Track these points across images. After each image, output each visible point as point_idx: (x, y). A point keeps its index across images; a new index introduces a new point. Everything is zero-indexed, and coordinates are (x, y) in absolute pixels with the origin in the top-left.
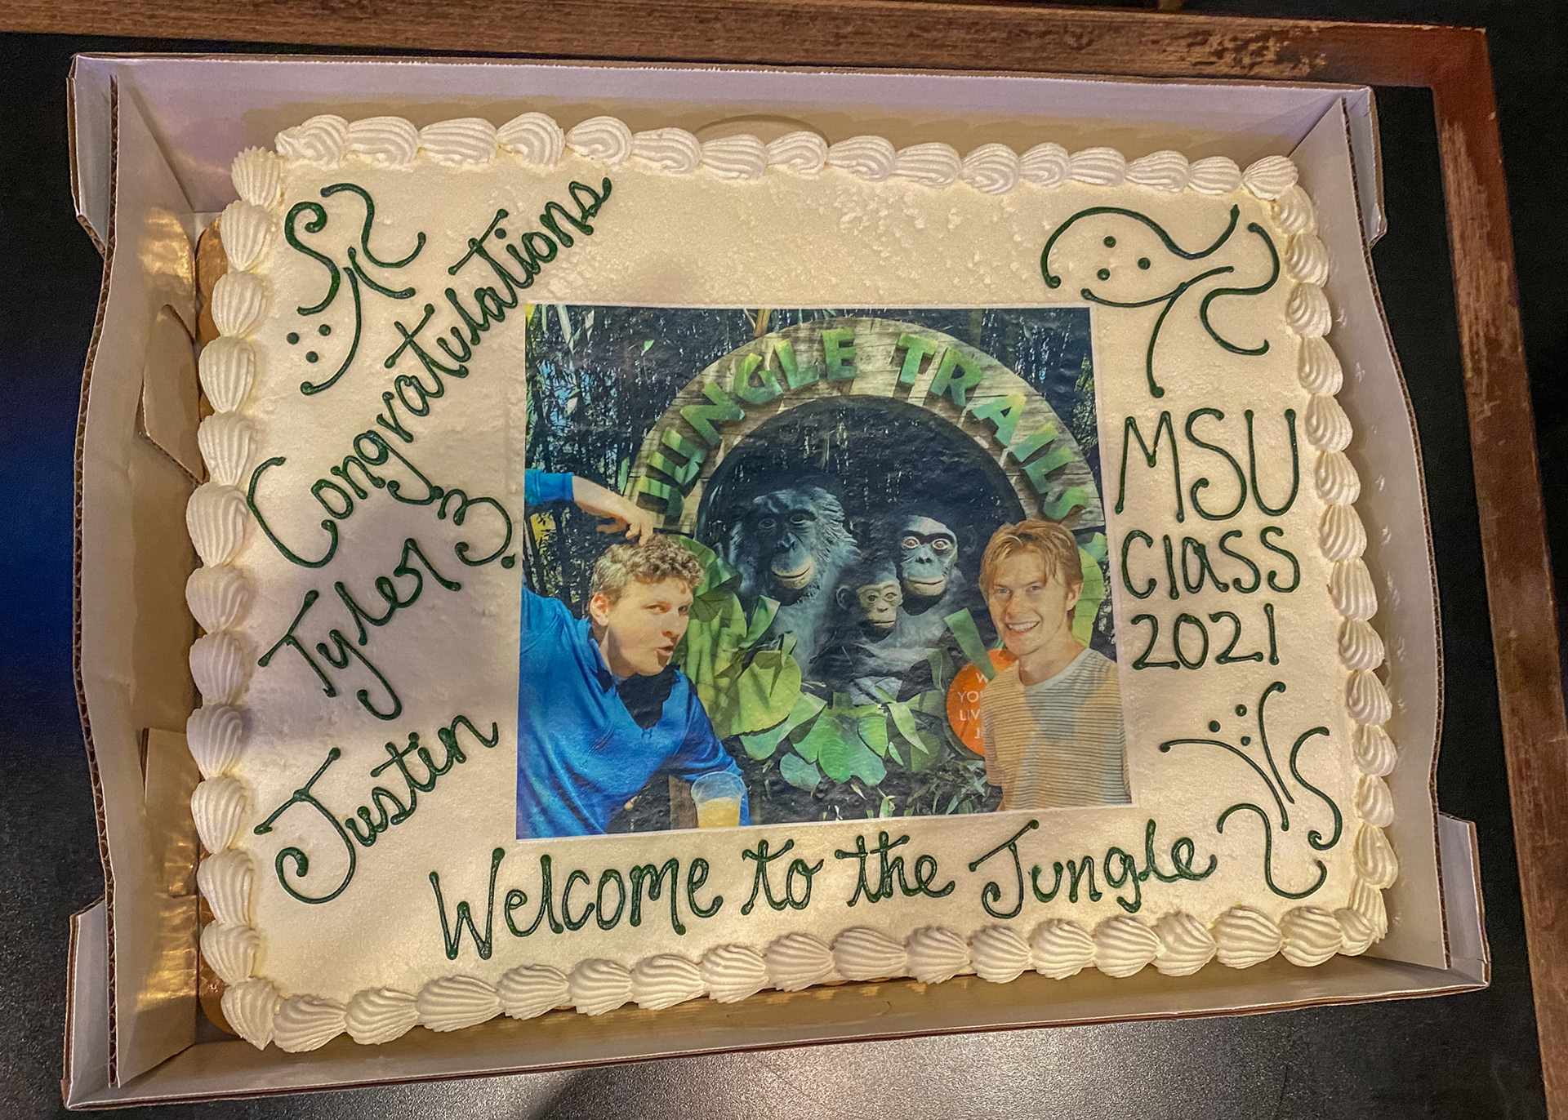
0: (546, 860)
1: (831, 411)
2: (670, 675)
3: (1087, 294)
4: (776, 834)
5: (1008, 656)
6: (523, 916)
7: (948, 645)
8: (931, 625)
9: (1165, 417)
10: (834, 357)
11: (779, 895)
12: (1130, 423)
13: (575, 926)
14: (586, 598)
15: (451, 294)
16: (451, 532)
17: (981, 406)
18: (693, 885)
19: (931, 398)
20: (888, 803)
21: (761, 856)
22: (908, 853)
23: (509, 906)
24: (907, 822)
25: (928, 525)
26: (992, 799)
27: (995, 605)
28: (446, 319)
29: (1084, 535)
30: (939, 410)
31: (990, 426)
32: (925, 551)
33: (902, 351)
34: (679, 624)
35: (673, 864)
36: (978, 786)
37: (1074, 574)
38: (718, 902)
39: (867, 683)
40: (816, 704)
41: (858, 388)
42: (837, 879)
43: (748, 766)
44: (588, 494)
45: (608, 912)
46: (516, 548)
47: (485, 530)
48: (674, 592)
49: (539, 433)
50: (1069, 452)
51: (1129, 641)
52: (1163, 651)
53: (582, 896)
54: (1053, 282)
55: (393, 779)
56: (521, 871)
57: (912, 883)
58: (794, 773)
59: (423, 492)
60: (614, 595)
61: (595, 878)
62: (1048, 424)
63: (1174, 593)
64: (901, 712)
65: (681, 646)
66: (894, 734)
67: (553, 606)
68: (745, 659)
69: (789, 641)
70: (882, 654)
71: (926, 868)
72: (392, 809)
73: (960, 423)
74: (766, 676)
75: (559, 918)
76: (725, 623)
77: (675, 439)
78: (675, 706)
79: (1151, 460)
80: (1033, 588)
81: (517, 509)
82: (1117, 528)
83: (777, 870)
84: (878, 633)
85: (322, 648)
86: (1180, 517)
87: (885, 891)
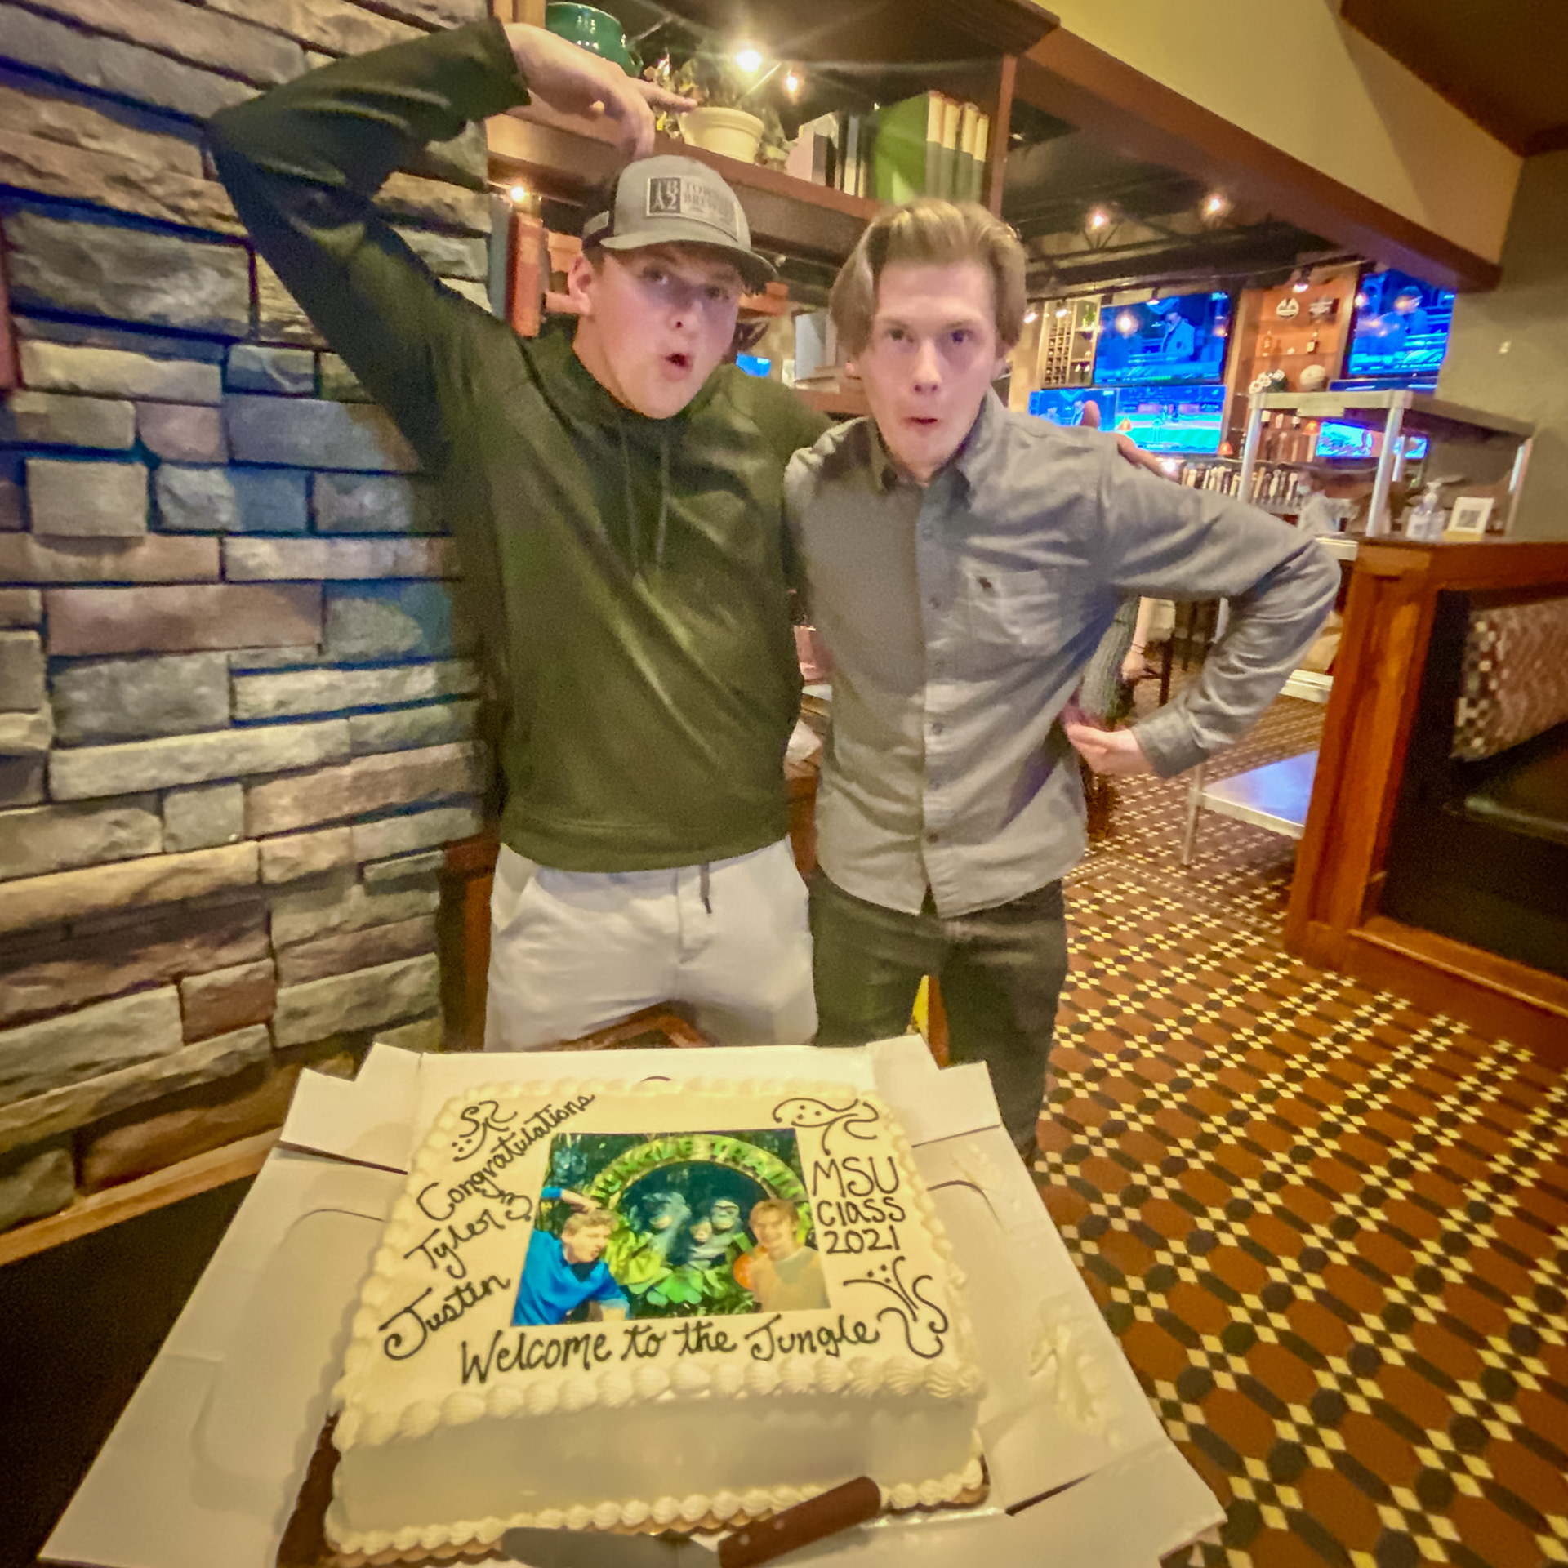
0: (522, 1337)
1: (678, 1167)
2: (595, 1263)
3: (794, 1123)
4: (642, 1323)
5: (764, 1250)
6: (505, 1362)
7: (734, 1245)
8: (726, 1239)
9: (833, 1162)
10: (683, 1147)
11: (641, 1349)
12: (817, 1164)
13: (532, 1366)
14: (560, 1231)
15: (523, 1130)
16: (505, 1208)
17: (748, 1162)
18: (596, 1347)
19: (726, 1160)
20: (702, 1310)
21: (634, 1333)
22: (712, 1332)
23: (500, 1357)
24: (712, 1318)
25: (724, 1203)
26: (757, 1308)
27: (757, 1231)
28: (520, 1137)
29: (800, 1204)
30: (730, 1164)
31: (753, 1169)
32: (724, 1212)
33: (713, 1146)
34: (602, 1242)
35: (587, 1337)
36: (749, 1303)
37: (795, 1217)
38: (609, 1354)
39: (693, 1263)
40: (667, 1272)
41: (693, 1158)
42: (674, 1343)
43: (631, 1298)
44: (566, 1195)
45: (551, 1359)
46: (533, 1214)
47: (519, 1207)
48: (602, 1230)
49: (551, 1174)
50: (790, 1175)
51: (824, 1243)
52: (841, 1245)
53: (538, 1352)
54: (778, 1120)
55: (455, 1303)
56: (510, 1341)
57: (713, 1344)
58: (653, 1299)
59: (495, 1193)
60: (573, 1232)
61: (546, 1344)
62: (779, 1166)
63: (844, 1224)
65: (603, 1251)
66: (706, 1283)
67: (546, 1235)
70: (701, 1252)
71: (721, 1339)
72: (450, 1313)
73: (739, 1168)
74: (643, 1261)
75: (524, 1361)
77: (610, 1177)
78: (597, 1273)
79: (828, 1176)
80: (776, 1224)
81: (535, 1202)
82: (814, 1201)
83: (641, 1340)
84: (698, 1244)
85: (436, 1250)
86: (843, 1195)
87: (699, 1347)
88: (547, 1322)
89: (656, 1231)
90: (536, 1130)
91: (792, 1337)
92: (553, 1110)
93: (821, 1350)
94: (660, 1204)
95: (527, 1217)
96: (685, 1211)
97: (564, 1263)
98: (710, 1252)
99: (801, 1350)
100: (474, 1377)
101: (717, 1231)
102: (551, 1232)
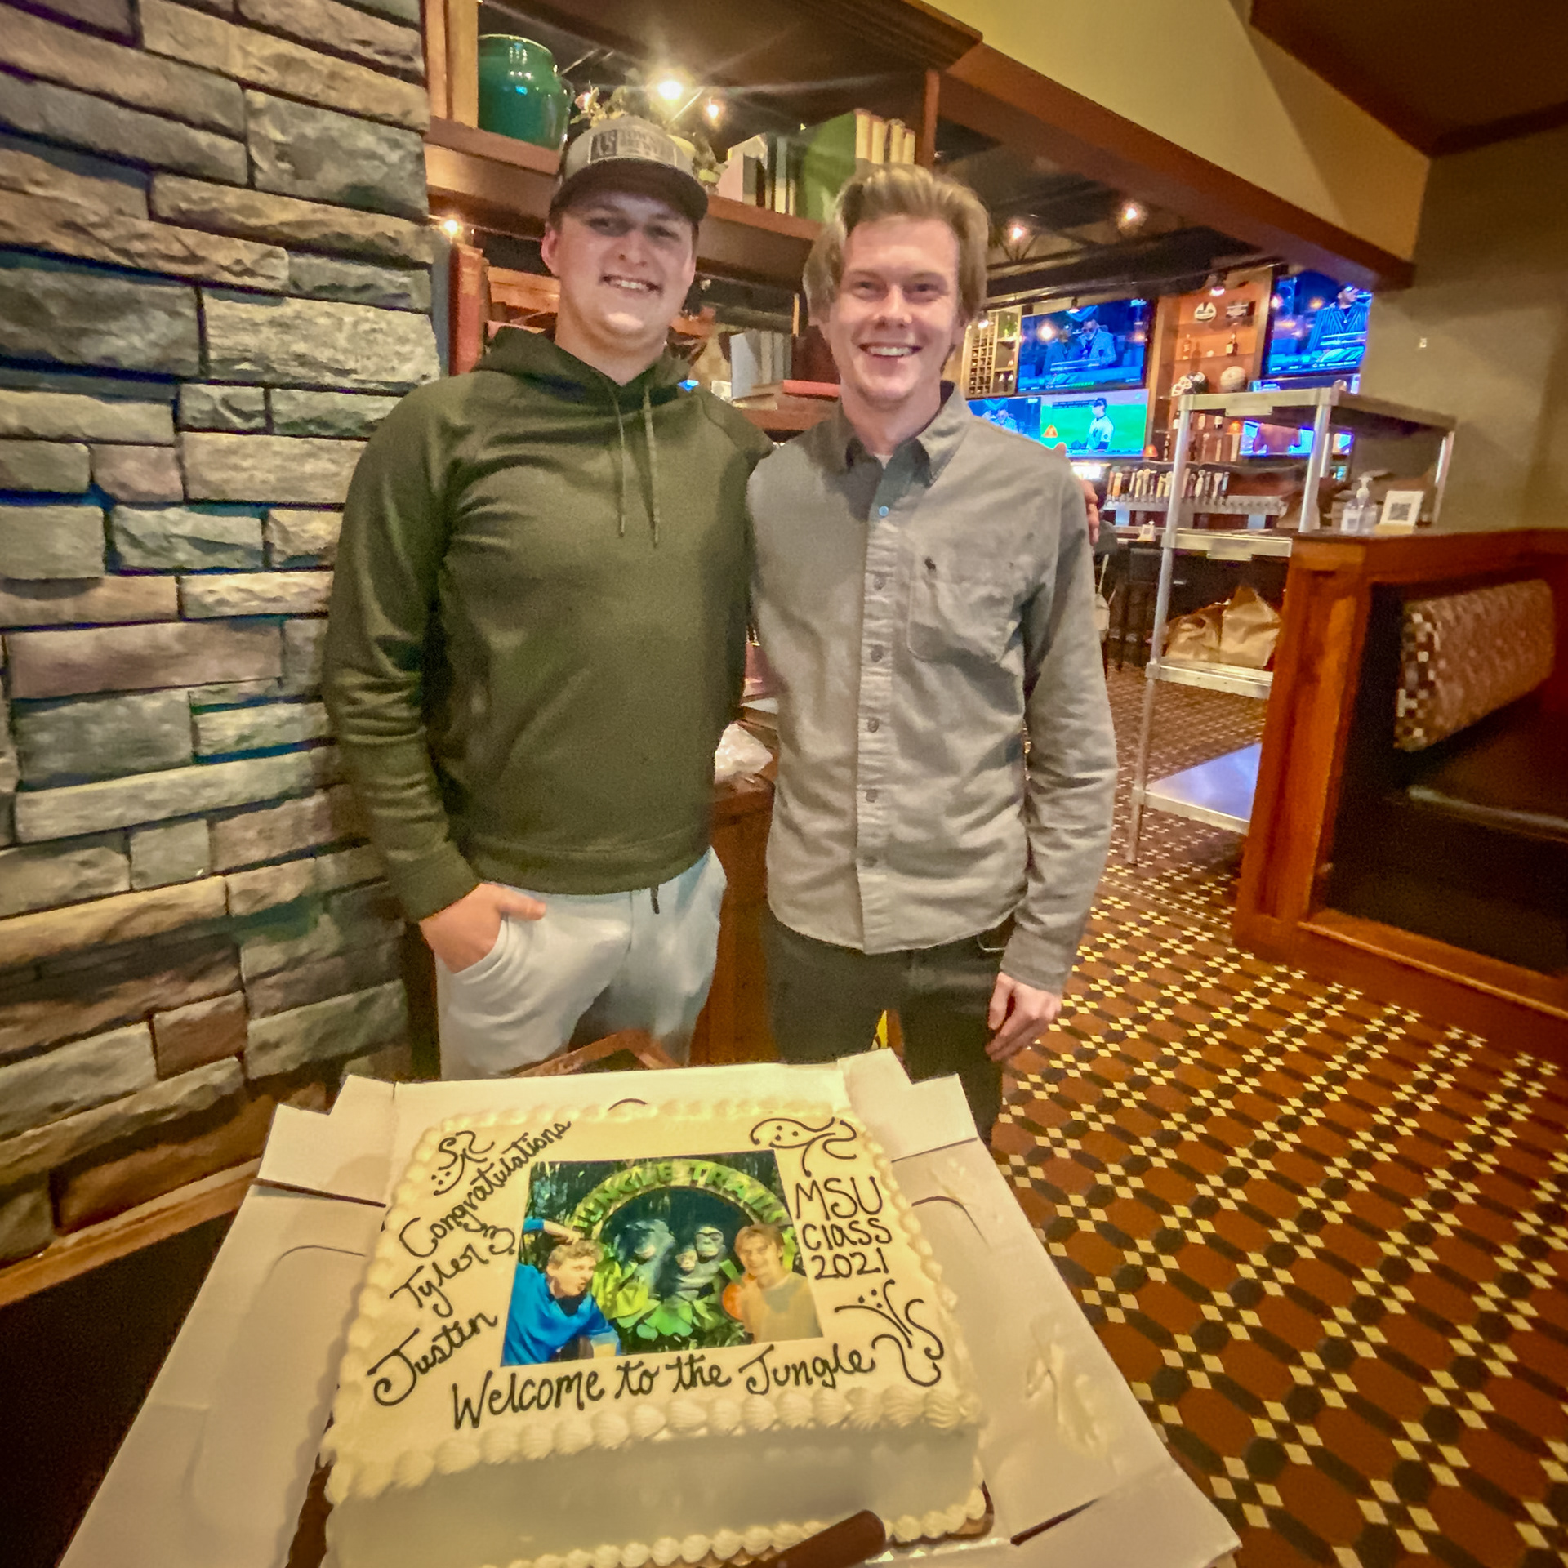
0: (513, 1376)
1: (660, 1193)
2: (582, 1296)
3: (772, 1145)
4: (634, 1359)
5: (752, 1277)
6: (497, 1405)
7: (721, 1274)
8: (713, 1267)
9: (814, 1183)
10: (662, 1173)
11: (635, 1387)
12: (798, 1186)
13: (525, 1408)
14: (545, 1265)
15: (502, 1160)
16: (488, 1242)
17: (729, 1186)
18: (589, 1386)
19: (707, 1185)
20: (693, 1343)
21: (626, 1369)
22: (705, 1366)
23: (491, 1399)
24: (704, 1351)
25: (708, 1229)
26: (749, 1339)
27: (743, 1258)
29: (785, 1227)
30: (711, 1189)
31: (734, 1193)
32: (708, 1239)
33: (692, 1170)
34: (588, 1274)
35: (579, 1375)
36: (741, 1333)
37: (780, 1242)
38: (602, 1392)
39: (681, 1293)
40: (655, 1304)
41: (673, 1184)
42: (667, 1379)
43: (621, 1332)
44: (549, 1226)
45: (543, 1401)
46: (516, 1247)
47: (502, 1240)
48: (587, 1261)
49: (532, 1205)
50: (772, 1198)
51: (812, 1268)
52: (829, 1270)
53: (530, 1393)
54: (756, 1142)
55: (443, 1343)
56: (500, 1382)
57: (707, 1379)
58: (643, 1332)
59: (477, 1226)
60: (558, 1264)
61: (538, 1384)
62: (761, 1190)
63: (830, 1247)
64: (700, 1305)
65: (589, 1283)
66: (696, 1314)
67: (530, 1268)
68: (621, 1286)
69: (642, 1279)
70: (688, 1281)
71: (715, 1373)
72: (438, 1355)
73: (721, 1193)
74: (630, 1293)
75: (517, 1402)
76: (611, 1273)
77: (591, 1206)
78: (585, 1306)
79: (810, 1198)
80: (761, 1250)
82: (798, 1225)
83: (634, 1377)
84: (685, 1273)
85: (421, 1289)
86: (828, 1218)
87: (693, 1383)
88: (538, 1361)
89: (642, 1261)
90: (514, 1159)
91: (787, 1368)
92: (530, 1139)
93: (817, 1381)
94: (644, 1232)
95: (511, 1252)
96: (669, 1240)
97: (551, 1297)
98: (698, 1281)
99: (797, 1382)
100: (467, 1420)
101: (703, 1259)
102: (535, 1264)
